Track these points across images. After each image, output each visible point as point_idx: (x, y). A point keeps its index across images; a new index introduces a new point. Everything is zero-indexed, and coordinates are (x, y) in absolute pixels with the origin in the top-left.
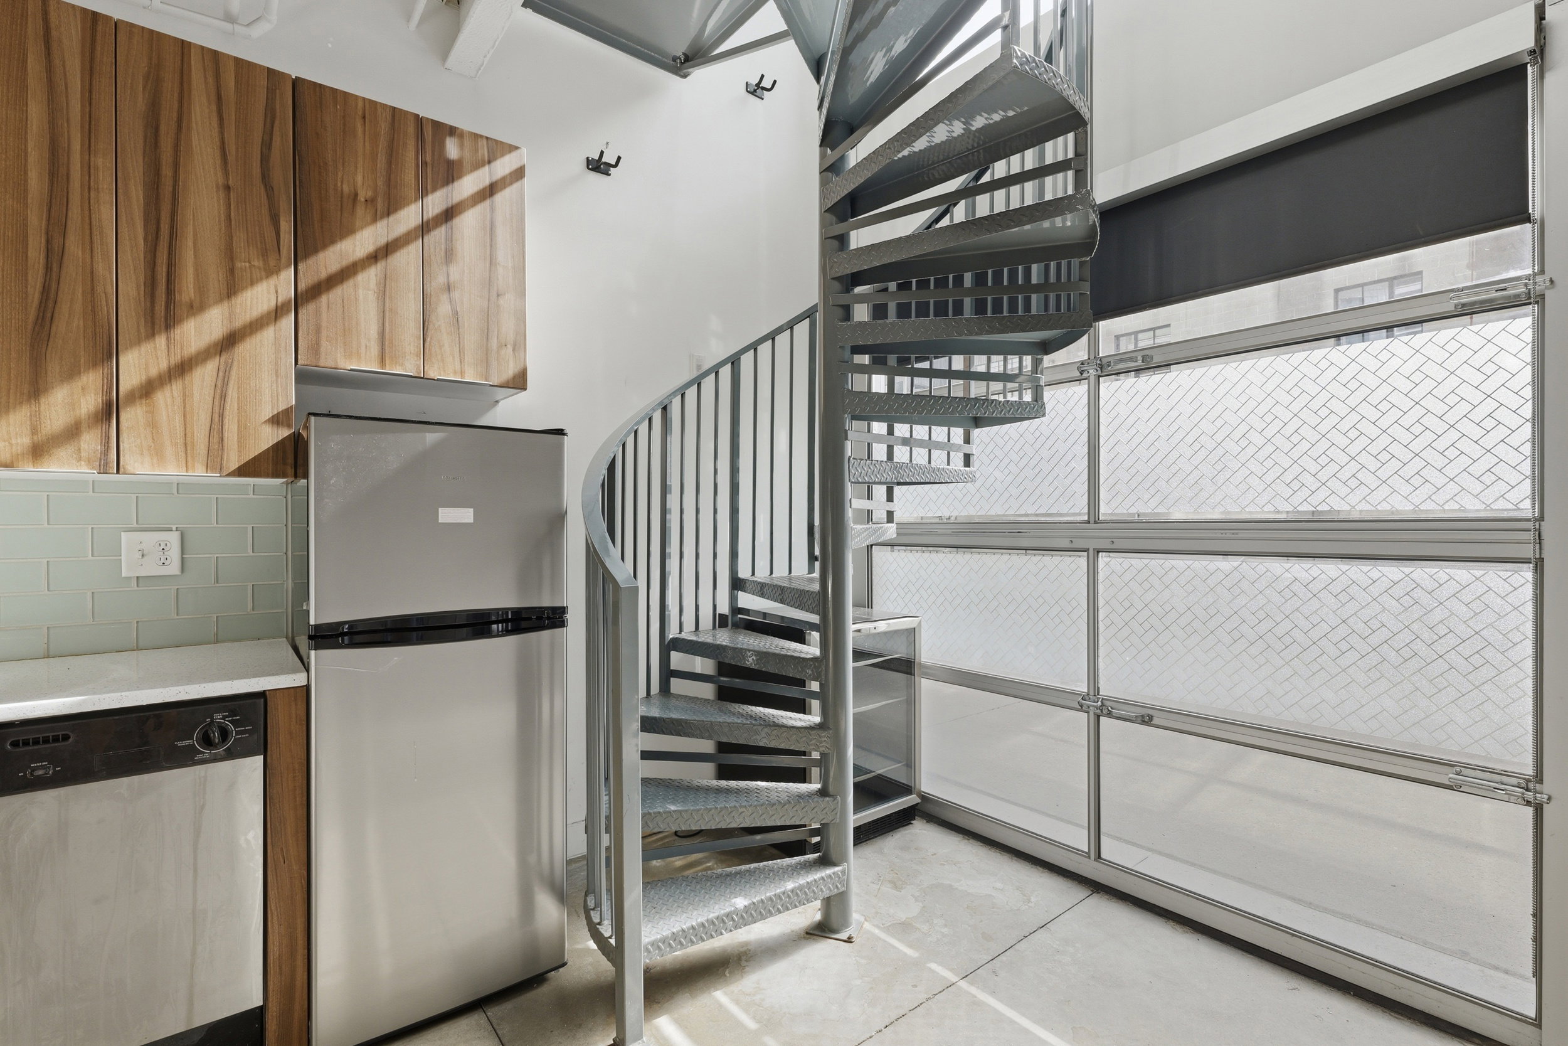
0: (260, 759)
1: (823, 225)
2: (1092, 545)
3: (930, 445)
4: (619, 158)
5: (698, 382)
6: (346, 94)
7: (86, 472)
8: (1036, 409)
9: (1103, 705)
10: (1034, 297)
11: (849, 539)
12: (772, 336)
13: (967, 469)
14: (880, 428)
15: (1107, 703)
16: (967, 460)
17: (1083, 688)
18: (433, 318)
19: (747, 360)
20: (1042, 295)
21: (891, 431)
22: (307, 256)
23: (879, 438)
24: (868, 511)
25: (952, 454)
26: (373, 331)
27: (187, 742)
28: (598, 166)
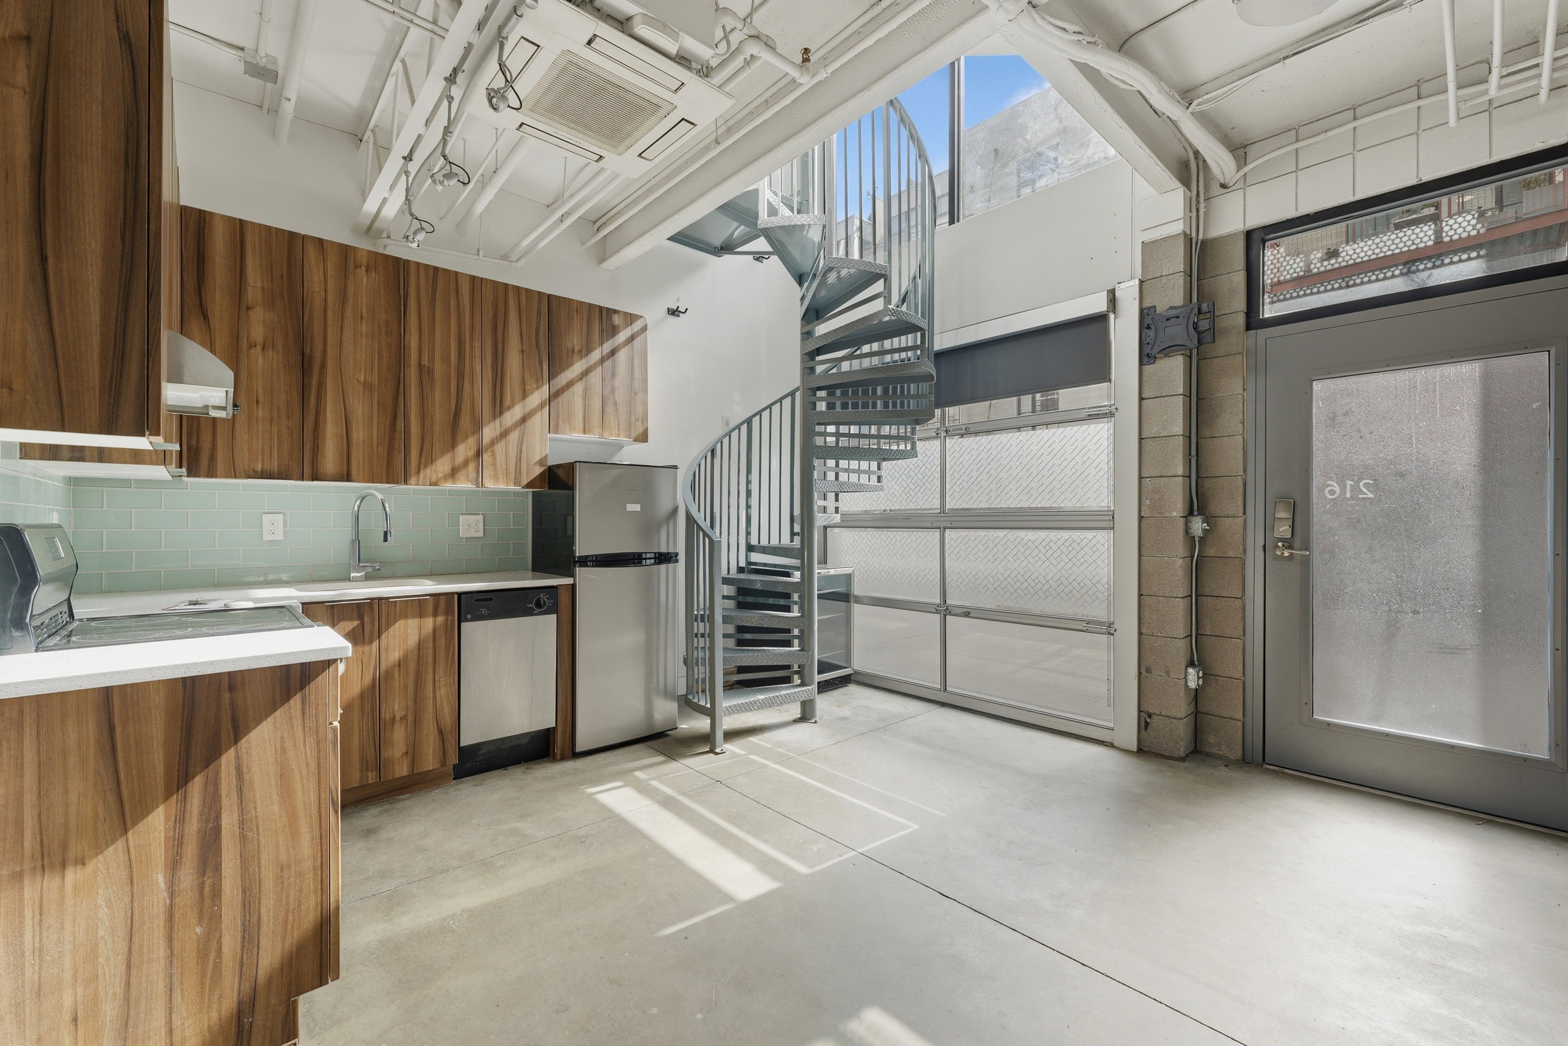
0: (555, 615)
1: (803, 361)
2: (942, 525)
3: (859, 471)
4: (687, 309)
5: (729, 434)
6: (569, 300)
7: (470, 486)
8: (913, 453)
9: (947, 609)
10: (911, 401)
11: (816, 521)
12: (770, 407)
13: (879, 484)
14: (831, 463)
15: (949, 608)
16: (879, 479)
17: (938, 601)
18: (606, 408)
19: (756, 420)
20: (916, 400)
21: (837, 465)
22: (553, 378)
23: (831, 469)
24: (824, 507)
25: (871, 476)
26: (581, 416)
27: (531, 605)
28: (674, 312)
